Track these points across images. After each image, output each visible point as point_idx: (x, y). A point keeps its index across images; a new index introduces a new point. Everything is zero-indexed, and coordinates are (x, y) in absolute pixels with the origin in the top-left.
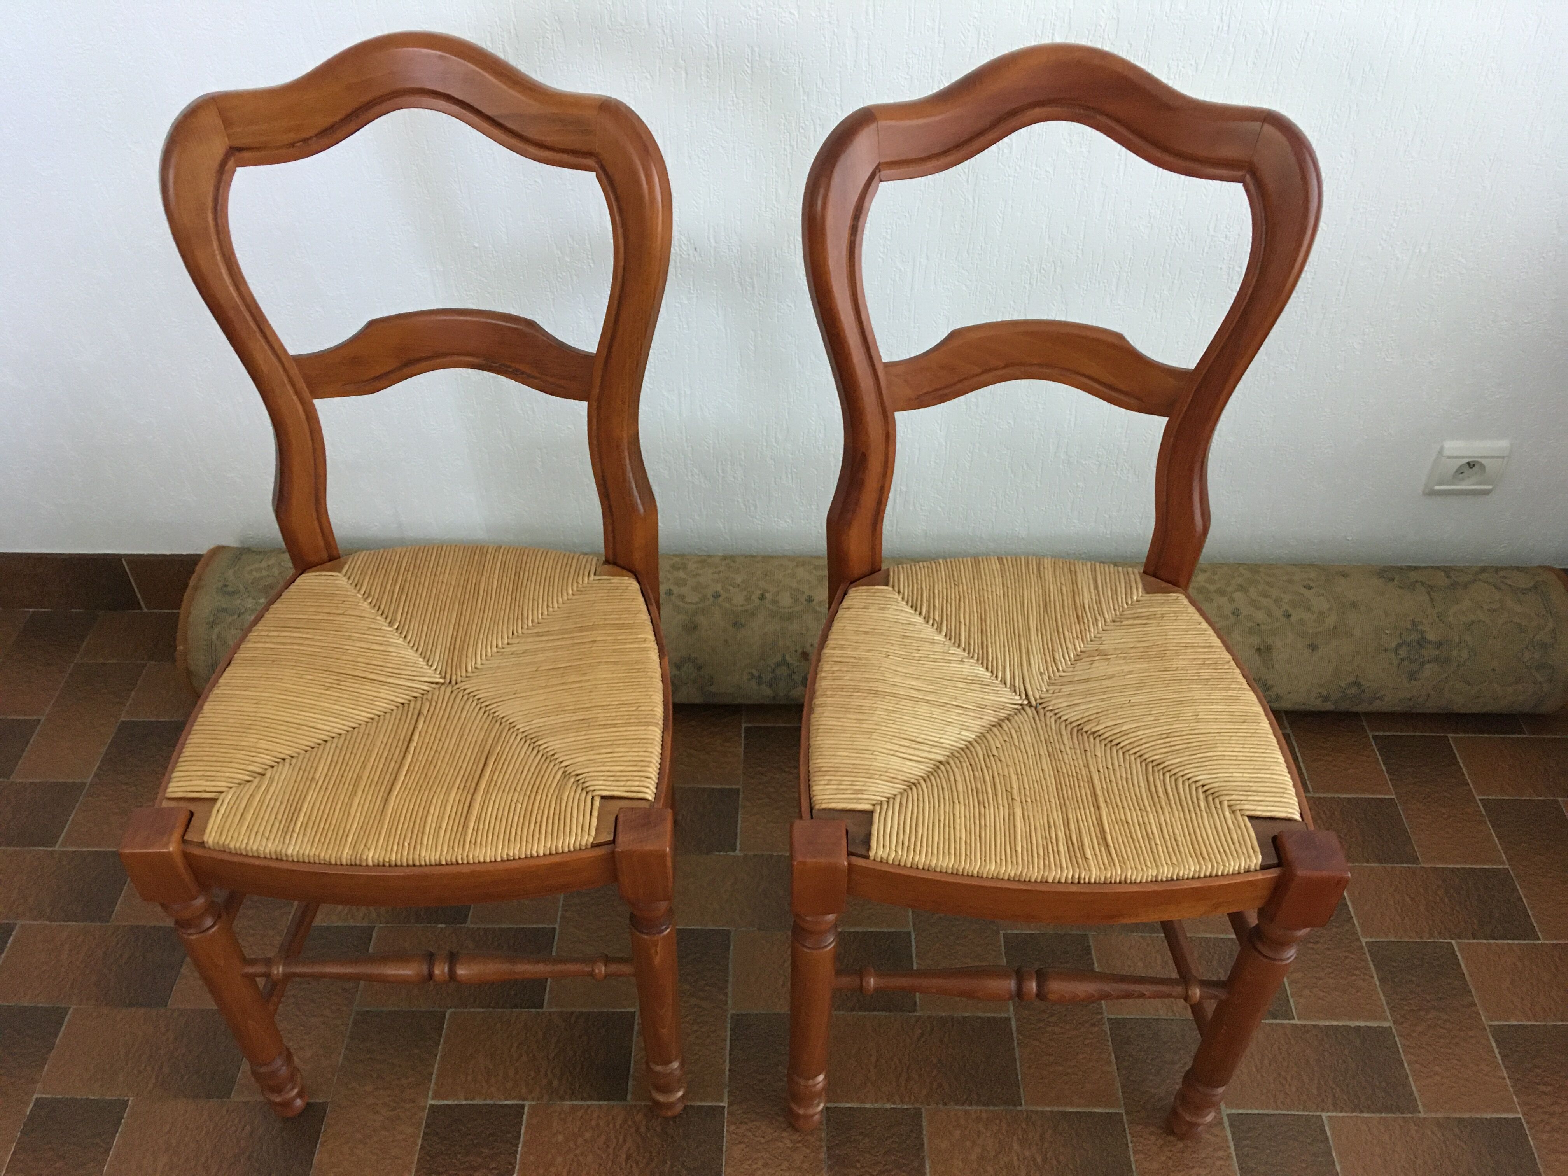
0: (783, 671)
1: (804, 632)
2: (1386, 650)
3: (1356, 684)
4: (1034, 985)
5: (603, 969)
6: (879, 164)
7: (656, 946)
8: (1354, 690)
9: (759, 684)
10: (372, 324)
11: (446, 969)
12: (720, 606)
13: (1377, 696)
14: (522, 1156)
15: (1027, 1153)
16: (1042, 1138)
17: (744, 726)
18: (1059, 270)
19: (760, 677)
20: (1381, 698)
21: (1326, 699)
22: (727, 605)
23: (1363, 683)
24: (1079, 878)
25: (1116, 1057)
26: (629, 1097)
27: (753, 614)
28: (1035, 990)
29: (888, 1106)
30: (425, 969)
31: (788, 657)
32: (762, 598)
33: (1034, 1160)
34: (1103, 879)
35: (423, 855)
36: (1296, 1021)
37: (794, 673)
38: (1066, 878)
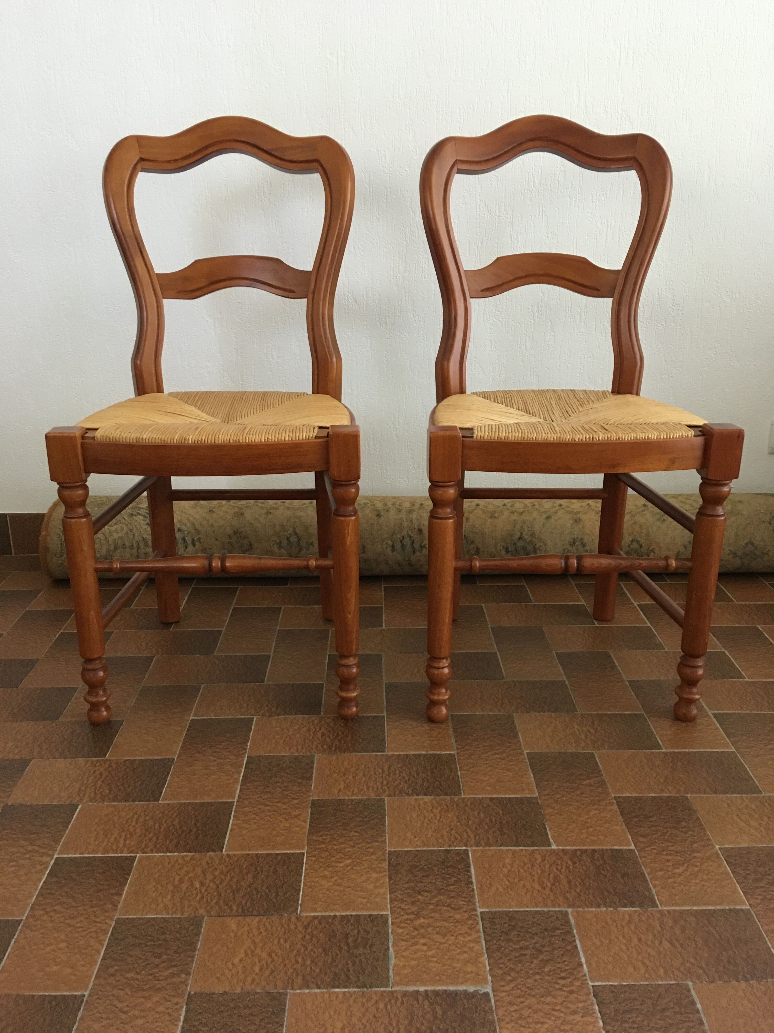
0: (407, 542)
1: (419, 518)
2: (764, 522)
3: (750, 543)
4: (575, 562)
5: (314, 563)
6: (457, 160)
7: (348, 526)
8: (750, 548)
9: (393, 551)
10: (196, 262)
11: (220, 563)
12: (368, 507)
13: (765, 551)
14: (252, 736)
15: (584, 729)
16: (593, 723)
17: (383, 586)
18: (548, 311)
19: (393, 546)
20: (767, 553)
21: (735, 555)
22: (373, 507)
23: (755, 542)
24: (593, 438)
25: (635, 693)
26: (322, 713)
27: (388, 511)
28: (576, 565)
29: (491, 713)
30: (206, 562)
31: (410, 533)
32: (393, 504)
33: (589, 732)
34: (606, 438)
35: (220, 437)
36: (747, 680)
37: (414, 542)
38: (586, 438)
